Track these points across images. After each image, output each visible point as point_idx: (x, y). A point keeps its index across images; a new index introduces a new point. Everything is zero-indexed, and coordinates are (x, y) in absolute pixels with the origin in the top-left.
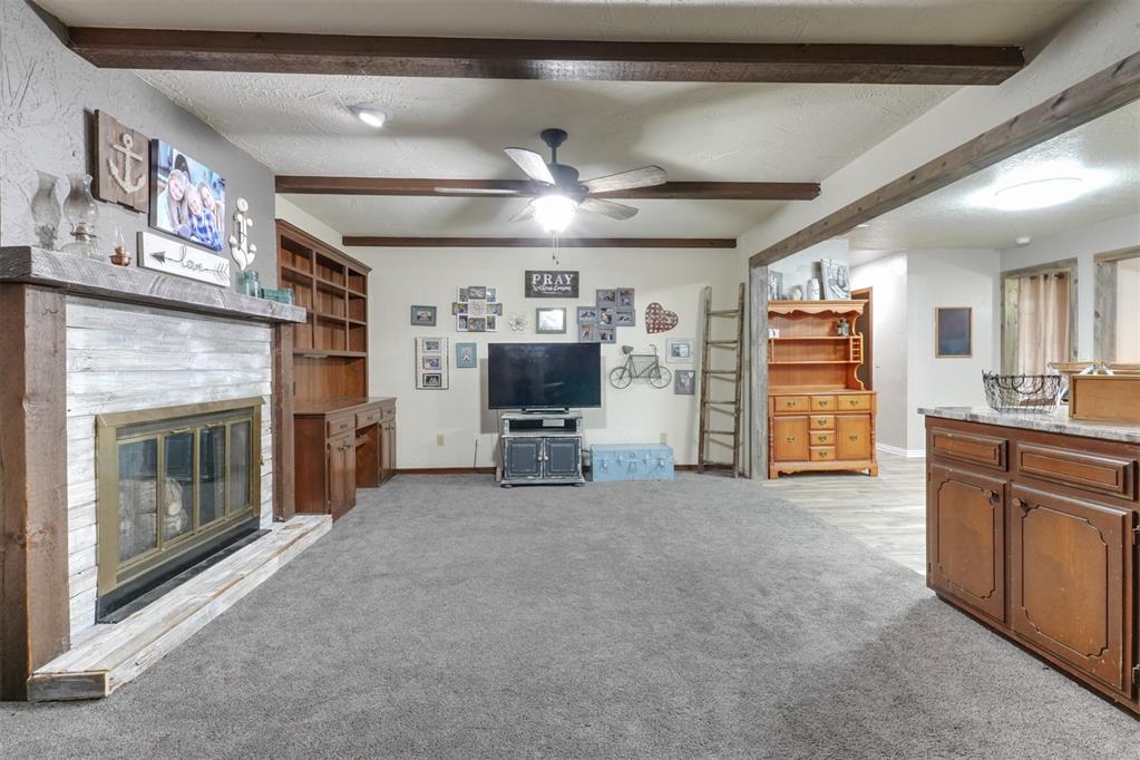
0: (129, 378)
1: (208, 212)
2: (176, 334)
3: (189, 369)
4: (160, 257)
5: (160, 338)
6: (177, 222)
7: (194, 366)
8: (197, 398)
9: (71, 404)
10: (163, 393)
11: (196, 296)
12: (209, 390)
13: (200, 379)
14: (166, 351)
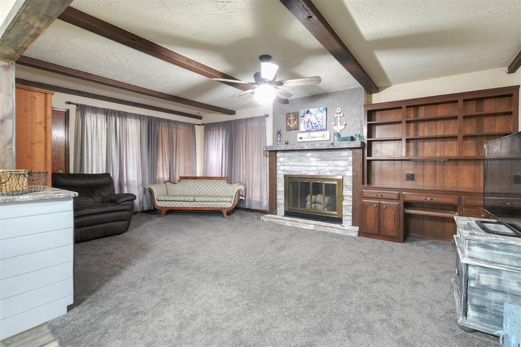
0: (292, 167)
1: (318, 120)
2: (306, 157)
3: (309, 166)
4: (301, 138)
5: (300, 158)
6: (306, 127)
7: (311, 165)
8: (312, 174)
9: (279, 172)
10: (301, 171)
11: (297, 147)
12: (317, 172)
13: (314, 168)
14: (302, 161)
